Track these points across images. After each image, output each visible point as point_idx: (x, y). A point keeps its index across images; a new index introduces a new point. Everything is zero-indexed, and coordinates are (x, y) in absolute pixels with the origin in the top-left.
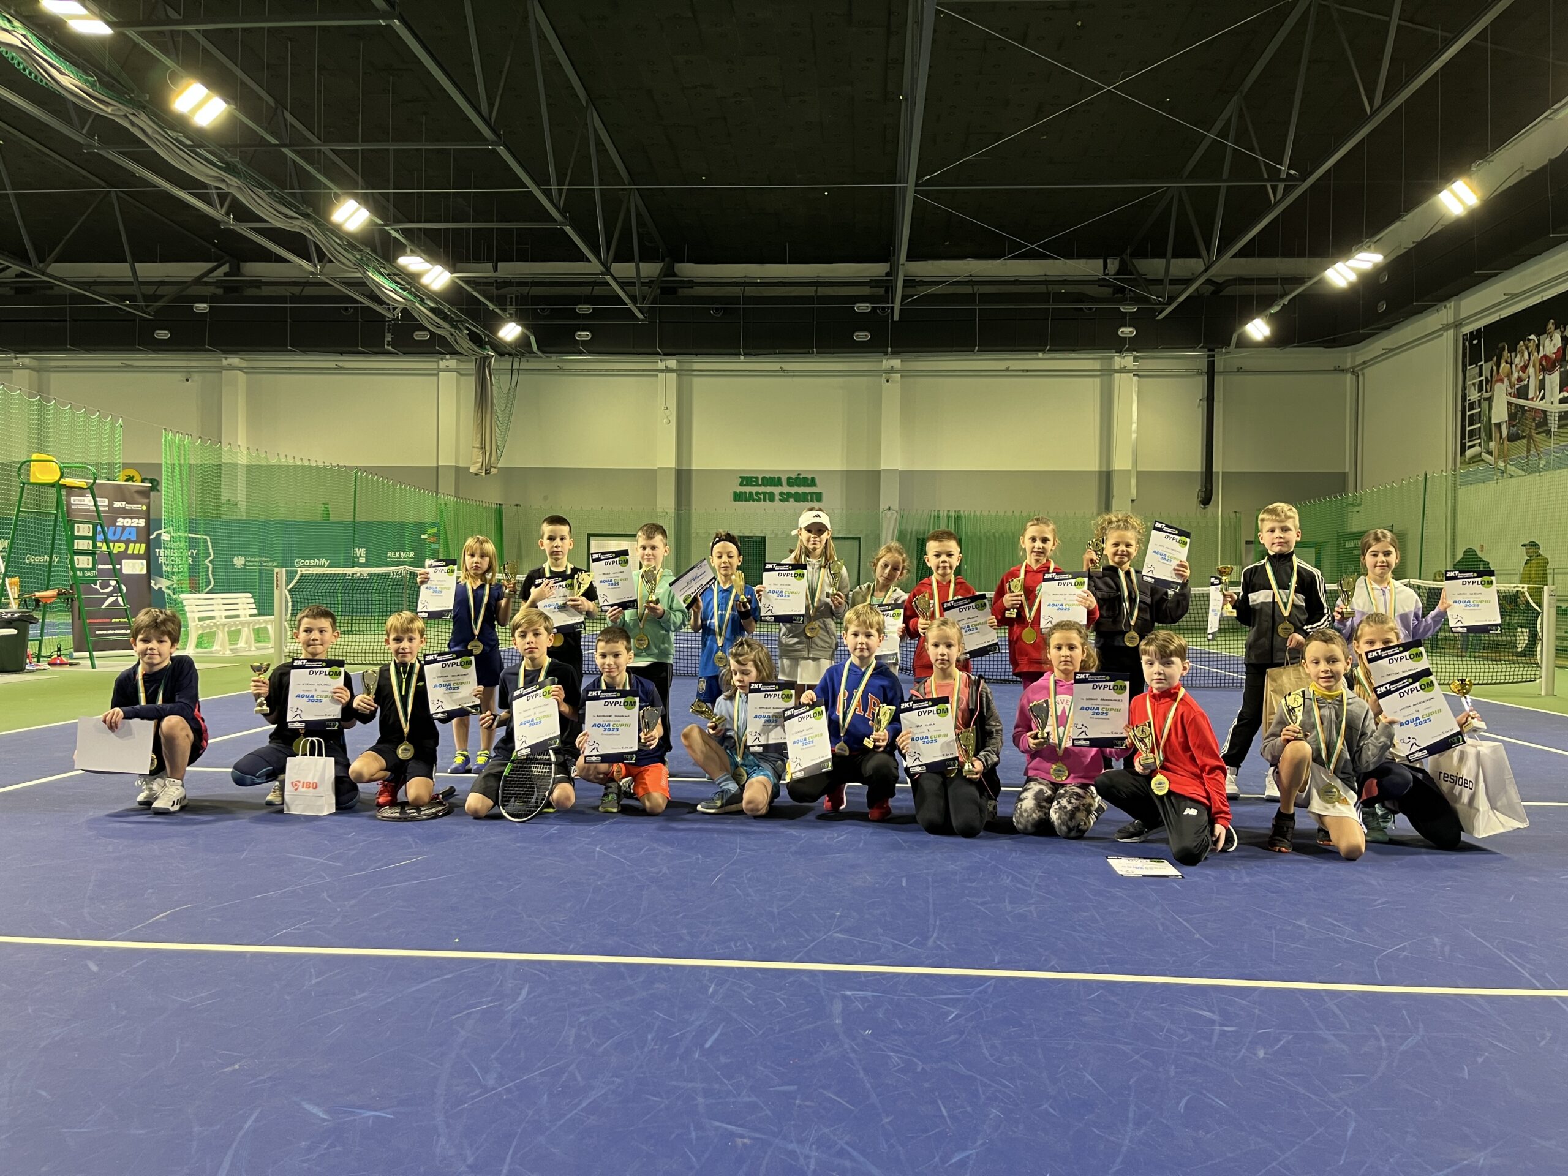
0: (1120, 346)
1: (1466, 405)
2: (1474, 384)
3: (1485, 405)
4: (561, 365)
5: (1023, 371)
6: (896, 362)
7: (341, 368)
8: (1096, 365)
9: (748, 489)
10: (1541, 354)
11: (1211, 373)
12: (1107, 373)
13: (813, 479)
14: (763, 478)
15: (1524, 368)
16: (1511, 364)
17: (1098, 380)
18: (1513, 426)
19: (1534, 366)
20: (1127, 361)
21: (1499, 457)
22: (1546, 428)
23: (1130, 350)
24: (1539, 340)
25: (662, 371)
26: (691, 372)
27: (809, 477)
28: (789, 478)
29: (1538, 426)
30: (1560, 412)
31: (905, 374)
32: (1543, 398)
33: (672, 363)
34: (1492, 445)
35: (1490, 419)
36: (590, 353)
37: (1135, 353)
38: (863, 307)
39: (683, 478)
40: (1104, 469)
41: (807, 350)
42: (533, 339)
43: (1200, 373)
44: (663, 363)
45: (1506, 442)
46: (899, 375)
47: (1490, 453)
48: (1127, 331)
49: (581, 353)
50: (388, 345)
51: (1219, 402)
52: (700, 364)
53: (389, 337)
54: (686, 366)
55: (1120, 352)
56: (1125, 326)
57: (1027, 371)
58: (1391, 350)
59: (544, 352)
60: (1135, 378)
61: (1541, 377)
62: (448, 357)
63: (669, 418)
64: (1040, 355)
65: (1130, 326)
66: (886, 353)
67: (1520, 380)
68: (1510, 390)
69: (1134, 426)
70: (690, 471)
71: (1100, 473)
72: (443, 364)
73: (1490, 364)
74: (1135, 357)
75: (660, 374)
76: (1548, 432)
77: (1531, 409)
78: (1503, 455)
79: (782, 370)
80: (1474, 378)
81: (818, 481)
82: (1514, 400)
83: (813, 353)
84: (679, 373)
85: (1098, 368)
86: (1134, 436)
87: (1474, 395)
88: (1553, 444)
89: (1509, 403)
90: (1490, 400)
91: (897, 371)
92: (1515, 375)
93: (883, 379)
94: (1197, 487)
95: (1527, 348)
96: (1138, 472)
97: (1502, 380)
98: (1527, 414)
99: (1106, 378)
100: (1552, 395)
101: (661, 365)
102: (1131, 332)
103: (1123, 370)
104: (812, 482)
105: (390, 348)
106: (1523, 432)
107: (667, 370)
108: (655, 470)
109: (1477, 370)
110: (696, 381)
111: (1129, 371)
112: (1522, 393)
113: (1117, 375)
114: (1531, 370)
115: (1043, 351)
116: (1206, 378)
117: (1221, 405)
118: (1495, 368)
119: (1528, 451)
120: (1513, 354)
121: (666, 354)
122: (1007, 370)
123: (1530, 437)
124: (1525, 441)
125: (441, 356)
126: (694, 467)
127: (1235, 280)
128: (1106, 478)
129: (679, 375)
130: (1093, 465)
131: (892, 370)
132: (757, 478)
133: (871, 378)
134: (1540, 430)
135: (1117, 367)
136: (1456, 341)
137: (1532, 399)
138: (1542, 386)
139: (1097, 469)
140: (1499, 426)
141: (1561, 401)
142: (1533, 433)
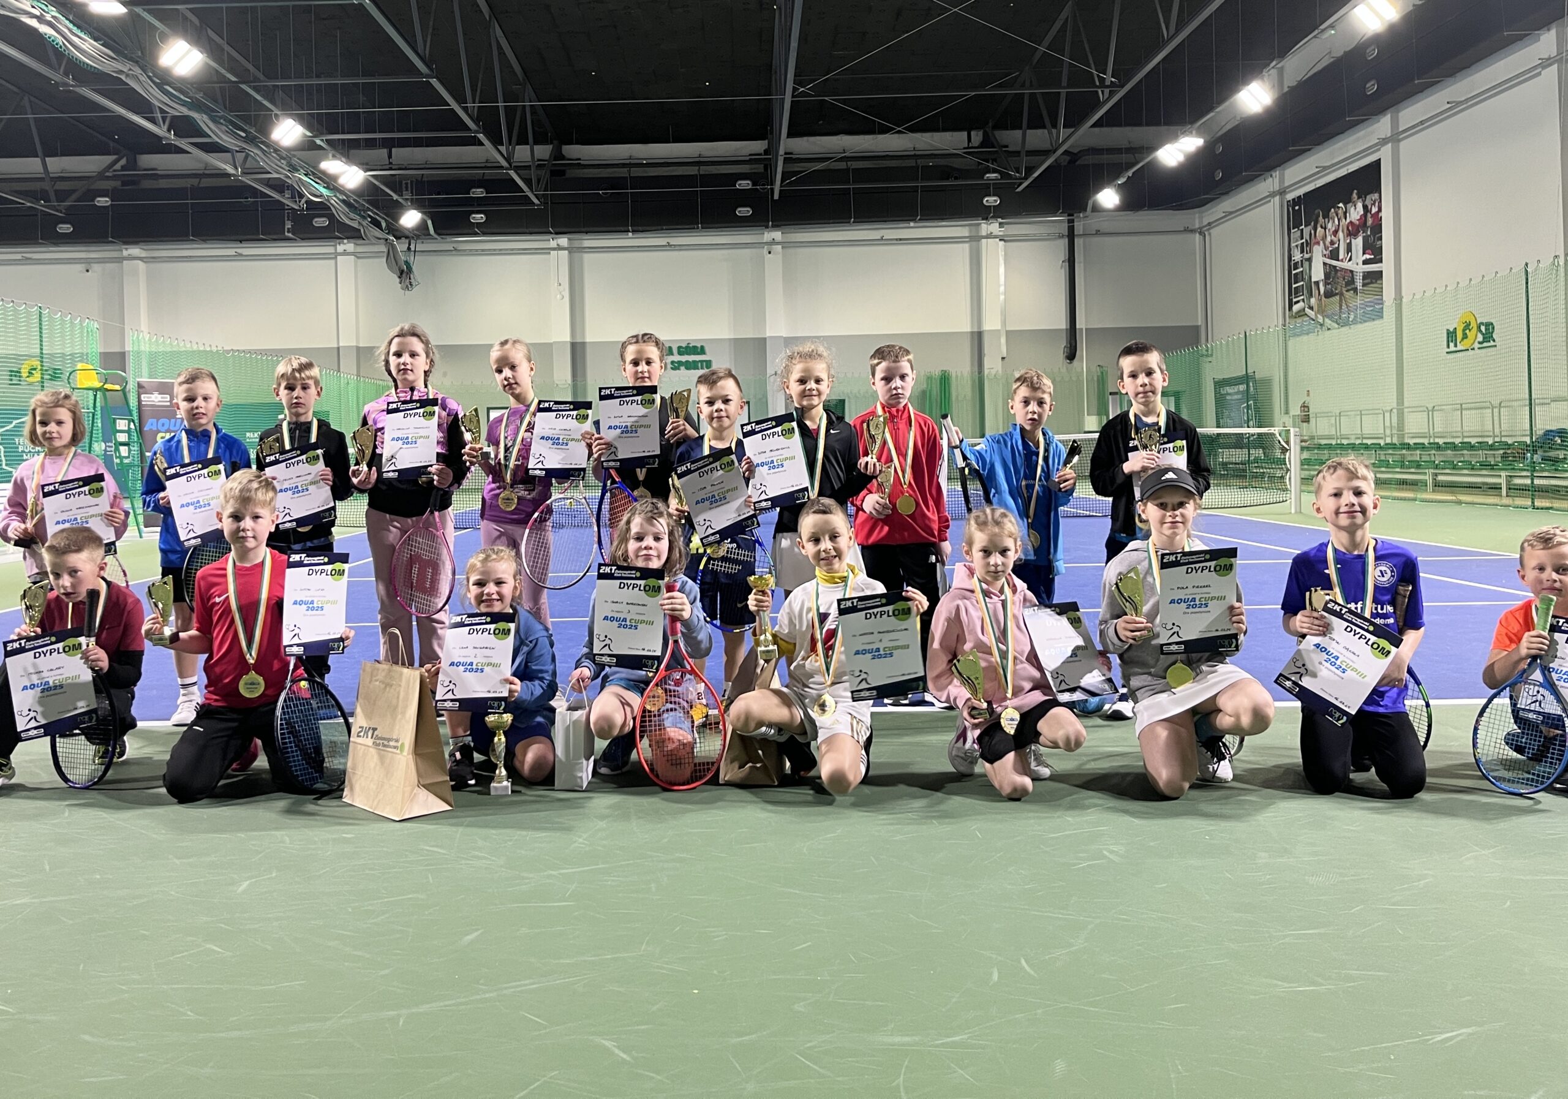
0: (986, 214)
1: (1292, 265)
2: (1297, 246)
3: (1306, 264)
4: (455, 245)
5: (897, 239)
6: (777, 235)
7: (241, 255)
8: (964, 232)
10: (1348, 220)
11: (1071, 236)
12: (975, 239)
13: (702, 347)
15: (1335, 233)
16: (1325, 229)
17: (967, 246)
18: (1329, 284)
19: (1343, 231)
20: (993, 227)
21: (1319, 312)
22: (1353, 286)
23: (995, 217)
24: (1346, 208)
25: (554, 249)
26: (582, 250)
27: (699, 346)
29: (1347, 284)
30: (1364, 272)
31: (785, 245)
32: (1350, 260)
33: (563, 241)
34: (1313, 301)
35: (1310, 277)
36: (484, 234)
37: (1000, 220)
38: (744, 184)
39: (577, 351)
40: (976, 330)
41: (692, 226)
42: (430, 223)
43: (1061, 236)
44: (555, 241)
45: (1323, 299)
46: (780, 247)
47: (1311, 308)
48: (991, 200)
49: (475, 234)
50: (288, 232)
51: (1080, 263)
52: (589, 241)
53: (288, 225)
54: (576, 244)
55: (986, 219)
56: (989, 195)
57: (901, 239)
58: (1231, 213)
59: (439, 234)
60: (1002, 242)
61: (1348, 241)
62: (345, 241)
63: (563, 293)
64: (912, 224)
65: (994, 195)
66: (767, 227)
67: (1332, 243)
68: (1325, 252)
69: (1002, 289)
70: (584, 344)
71: (972, 333)
72: (340, 248)
73: (1309, 228)
74: (1000, 224)
75: (552, 252)
76: (1355, 290)
77: (1341, 269)
78: (1321, 311)
79: (669, 245)
80: (1297, 241)
81: (707, 349)
83: (698, 228)
84: (570, 250)
85: (967, 235)
86: (1002, 297)
87: (1297, 256)
88: (1359, 300)
89: (1325, 264)
90: (1310, 260)
91: (778, 243)
92: (1329, 239)
93: (765, 251)
94: (1063, 343)
95: (1337, 215)
96: (1008, 333)
97: (1318, 243)
98: (1339, 274)
99: (974, 243)
100: (1357, 257)
101: (553, 244)
102: (996, 201)
103: (990, 236)
104: (702, 351)
105: (290, 235)
106: (1336, 289)
107: (559, 248)
108: (550, 345)
109: (1299, 233)
110: (587, 257)
111: (996, 237)
112: (1334, 255)
113: (984, 241)
114: (1341, 234)
115: (914, 220)
116: (1067, 240)
117: (1082, 265)
118: (1313, 232)
119: (1341, 307)
120: (1327, 220)
121: (557, 233)
122: (882, 239)
123: (1341, 294)
124: (1338, 297)
125: (338, 241)
126: (588, 340)
127: (1088, 150)
128: (978, 338)
129: (570, 252)
130: (965, 326)
131: (773, 242)
133: (754, 250)
134: (1349, 288)
135: (984, 234)
136: (1282, 206)
137: (1342, 261)
138: (1349, 249)
139: (969, 330)
140: (1317, 283)
141: (1365, 262)
142: (1344, 290)
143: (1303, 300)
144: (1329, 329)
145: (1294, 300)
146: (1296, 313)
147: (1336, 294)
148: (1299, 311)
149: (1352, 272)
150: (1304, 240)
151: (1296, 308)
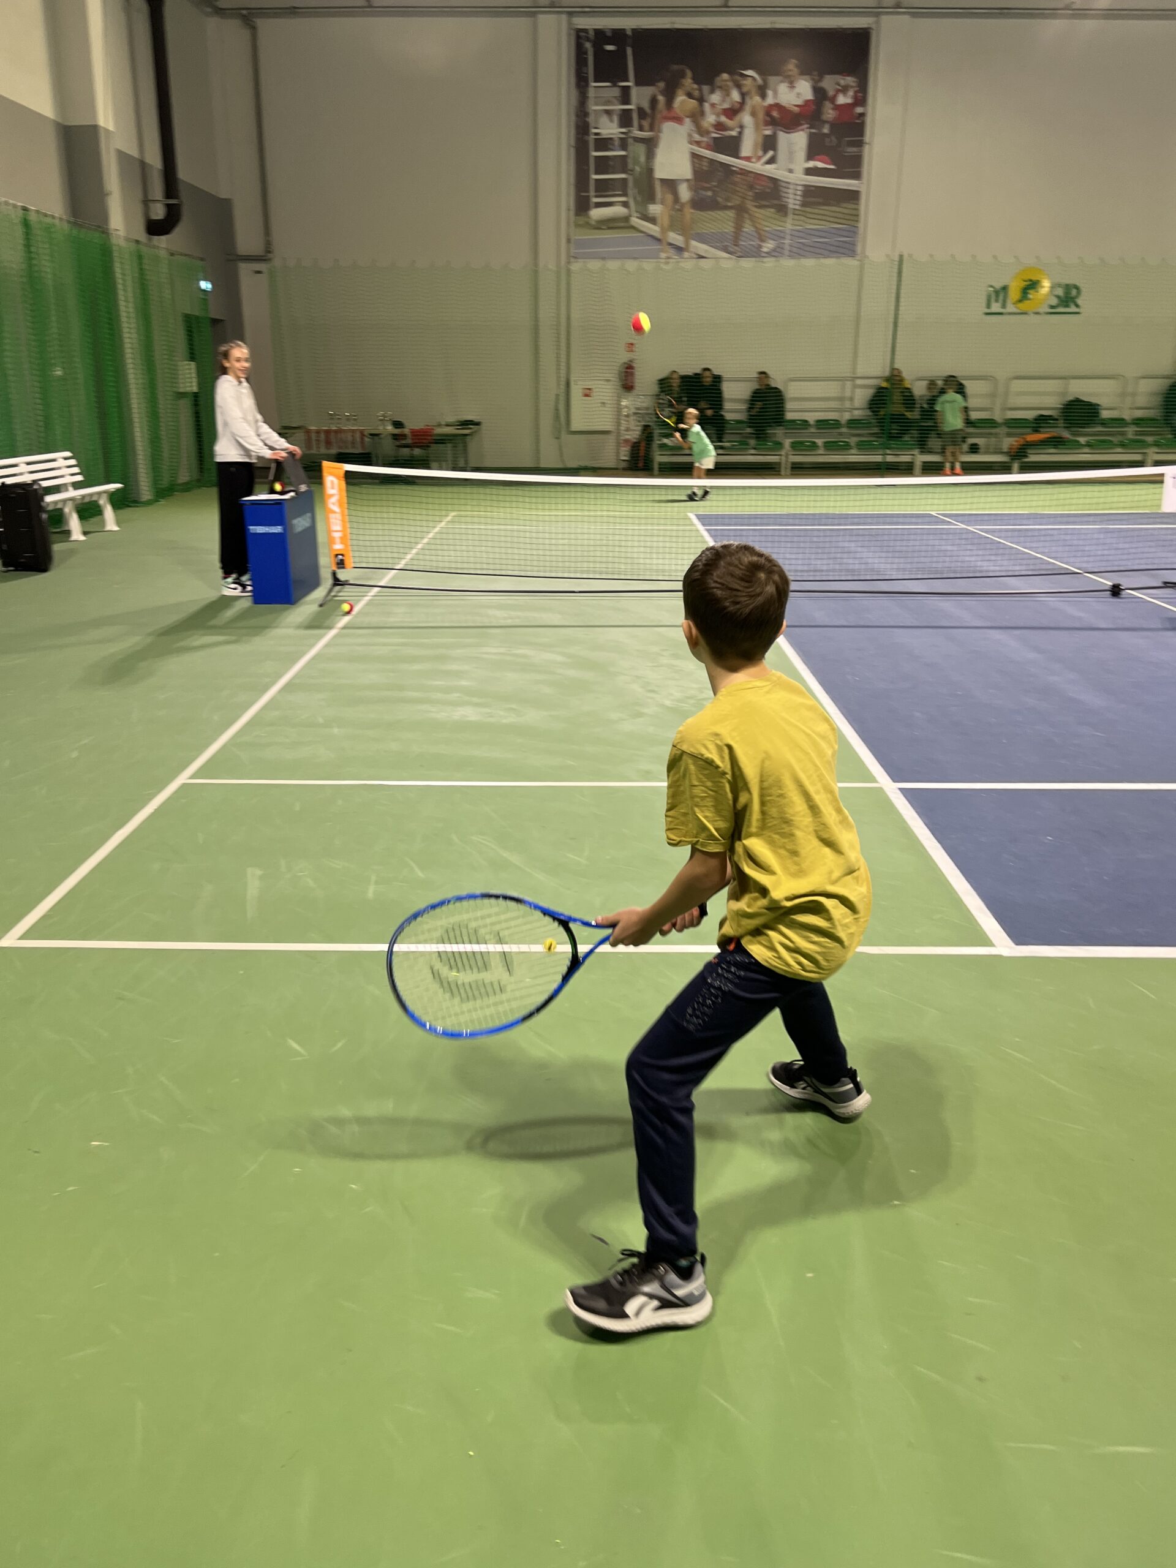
15: (732, 112)
16: (701, 101)
19: (757, 115)
21: (672, 227)
24: (765, 81)
29: (757, 197)
30: (805, 186)
32: (771, 161)
34: (655, 209)
45: (689, 211)
47: (652, 220)
61: (769, 132)
67: (719, 126)
68: (697, 137)
73: (648, 90)
77: (745, 172)
88: (789, 224)
92: (710, 119)
94: (140, 190)
95: (739, 86)
97: (678, 120)
100: (791, 161)
106: (727, 199)
112: (731, 146)
114: (747, 119)
120: (705, 88)
123: (741, 210)
124: (732, 213)
137: (748, 159)
138: (768, 144)
140: (671, 185)
141: (809, 172)
142: (750, 205)
143: (625, 204)
145: (595, 200)
146: (600, 222)
147: (726, 208)
148: (611, 220)
149: (774, 181)
151: (596, 213)
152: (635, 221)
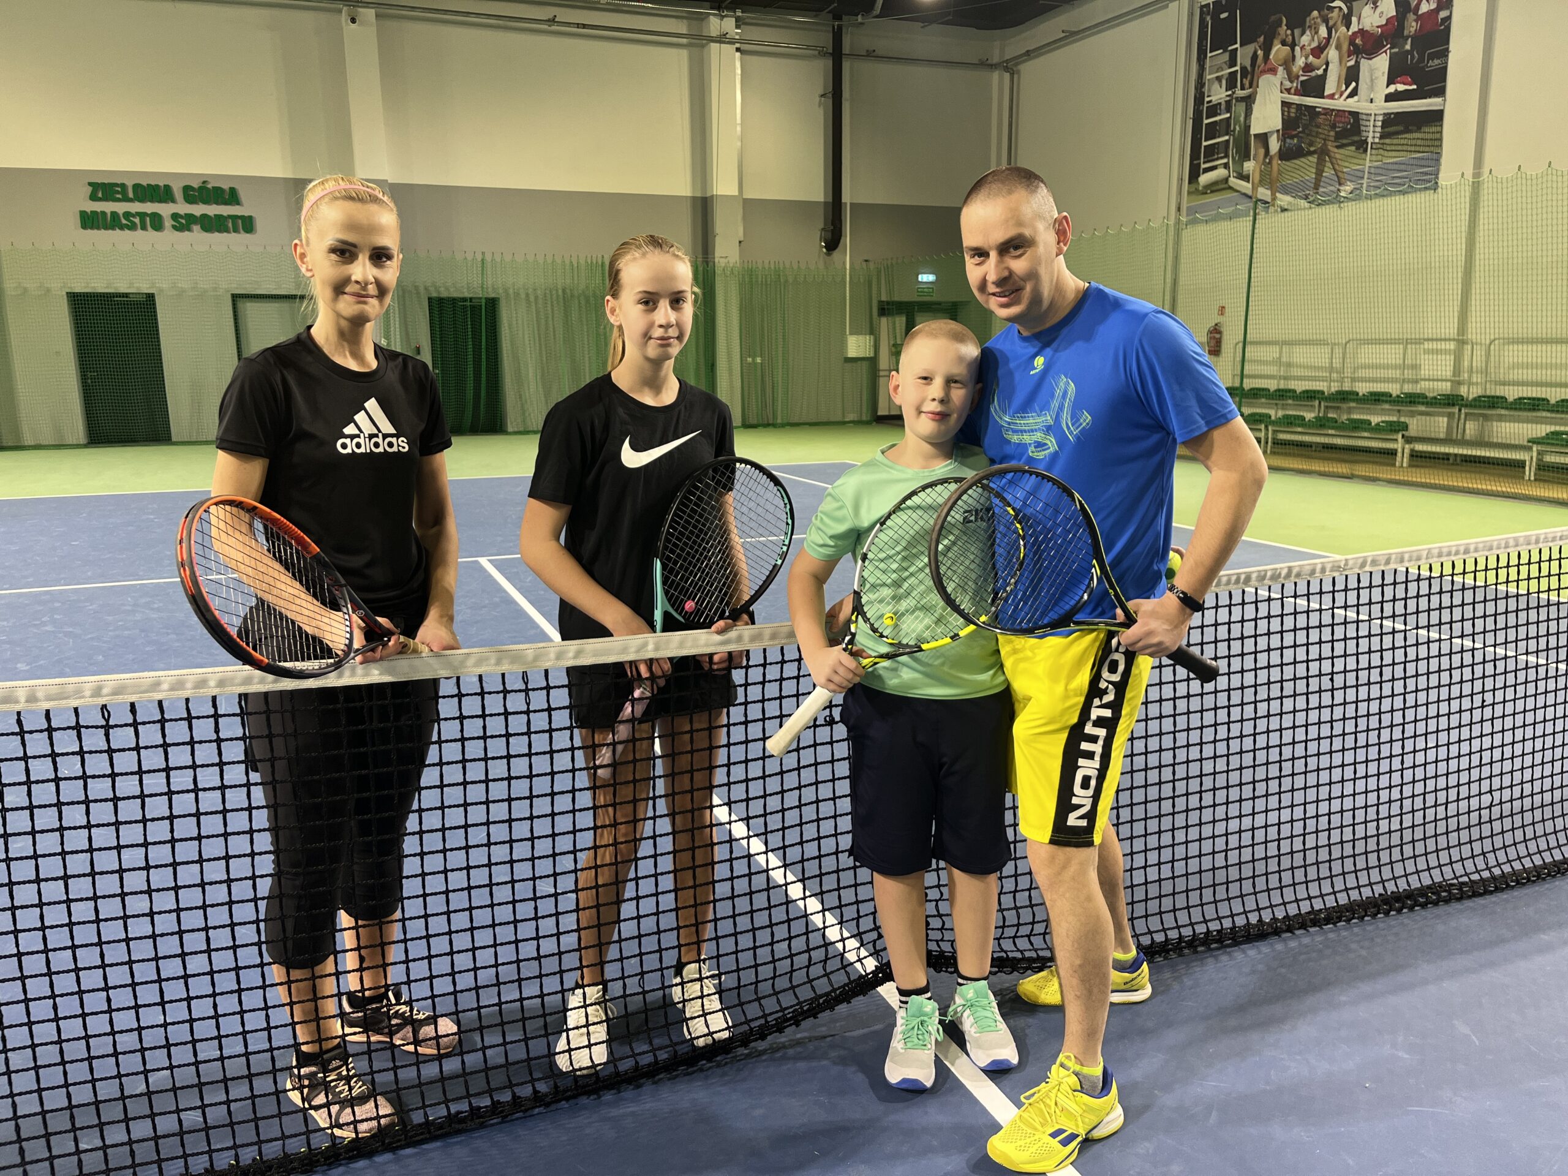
1: (1201, 107)
2: (1219, 79)
3: (1241, 108)
5: (578, 25)
8: (681, 27)
9: (108, 207)
10: (1354, 28)
11: (837, 55)
12: (699, 41)
13: (233, 191)
14: (137, 187)
15: (1318, 51)
16: (1293, 46)
17: (684, 53)
18: (1292, 137)
19: (1338, 47)
20: (728, 25)
22: (1356, 138)
27: (226, 186)
28: (187, 189)
29: (1338, 136)
30: (1385, 114)
31: (384, 13)
32: (1354, 93)
34: (1249, 166)
35: (1247, 128)
37: (738, 13)
40: (699, 194)
43: (822, 54)
45: (1276, 162)
46: (373, 11)
47: (1245, 178)
51: (846, 100)
55: (719, 8)
57: (584, 26)
60: (738, 54)
61: (1352, 63)
67: (1308, 68)
68: (1288, 84)
69: (739, 129)
71: (694, 199)
73: (1250, 48)
74: (738, 20)
76: (1361, 144)
77: (1328, 112)
78: (1267, 179)
80: (1220, 69)
81: (243, 195)
82: (1296, 99)
85: (685, 32)
86: (739, 144)
87: (1218, 94)
88: (1369, 161)
89: (1284, 104)
90: (1249, 101)
92: (1300, 62)
93: (347, 18)
94: (821, 223)
95: (1326, 21)
96: (745, 201)
97: (1273, 71)
98: (1321, 120)
99: (697, 49)
100: (1372, 88)
103: (722, 39)
104: (231, 197)
106: (1311, 144)
109: (1226, 57)
111: (732, 42)
112: (1315, 87)
114: (1332, 54)
116: (829, 62)
117: (849, 103)
118: (1260, 53)
119: (1319, 173)
120: (1297, 32)
122: (552, 21)
123: (1323, 153)
124: (1313, 159)
128: (703, 207)
130: (684, 187)
132: (123, 186)
133: (323, 17)
134: (1345, 141)
135: (712, 33)
136: (1191, 15)
137: (1332, 97)
138: (1352, 75)
139: (689, 194)
140: (1263, 138)
141: (1389, 98)
142: (1331, 146)
143: (1226, 166)
144: (1284, 210)
145: (1203, 166)
146: (1207, 187)
147: (1311, 153)
148: (1215, 183)
149: (1355, 115)
150: (1238, 68)
151: (1204, 179)
152: (1234, 181)
